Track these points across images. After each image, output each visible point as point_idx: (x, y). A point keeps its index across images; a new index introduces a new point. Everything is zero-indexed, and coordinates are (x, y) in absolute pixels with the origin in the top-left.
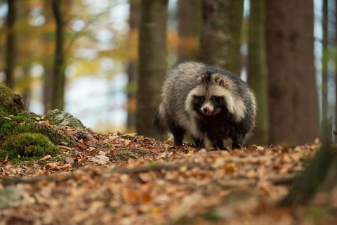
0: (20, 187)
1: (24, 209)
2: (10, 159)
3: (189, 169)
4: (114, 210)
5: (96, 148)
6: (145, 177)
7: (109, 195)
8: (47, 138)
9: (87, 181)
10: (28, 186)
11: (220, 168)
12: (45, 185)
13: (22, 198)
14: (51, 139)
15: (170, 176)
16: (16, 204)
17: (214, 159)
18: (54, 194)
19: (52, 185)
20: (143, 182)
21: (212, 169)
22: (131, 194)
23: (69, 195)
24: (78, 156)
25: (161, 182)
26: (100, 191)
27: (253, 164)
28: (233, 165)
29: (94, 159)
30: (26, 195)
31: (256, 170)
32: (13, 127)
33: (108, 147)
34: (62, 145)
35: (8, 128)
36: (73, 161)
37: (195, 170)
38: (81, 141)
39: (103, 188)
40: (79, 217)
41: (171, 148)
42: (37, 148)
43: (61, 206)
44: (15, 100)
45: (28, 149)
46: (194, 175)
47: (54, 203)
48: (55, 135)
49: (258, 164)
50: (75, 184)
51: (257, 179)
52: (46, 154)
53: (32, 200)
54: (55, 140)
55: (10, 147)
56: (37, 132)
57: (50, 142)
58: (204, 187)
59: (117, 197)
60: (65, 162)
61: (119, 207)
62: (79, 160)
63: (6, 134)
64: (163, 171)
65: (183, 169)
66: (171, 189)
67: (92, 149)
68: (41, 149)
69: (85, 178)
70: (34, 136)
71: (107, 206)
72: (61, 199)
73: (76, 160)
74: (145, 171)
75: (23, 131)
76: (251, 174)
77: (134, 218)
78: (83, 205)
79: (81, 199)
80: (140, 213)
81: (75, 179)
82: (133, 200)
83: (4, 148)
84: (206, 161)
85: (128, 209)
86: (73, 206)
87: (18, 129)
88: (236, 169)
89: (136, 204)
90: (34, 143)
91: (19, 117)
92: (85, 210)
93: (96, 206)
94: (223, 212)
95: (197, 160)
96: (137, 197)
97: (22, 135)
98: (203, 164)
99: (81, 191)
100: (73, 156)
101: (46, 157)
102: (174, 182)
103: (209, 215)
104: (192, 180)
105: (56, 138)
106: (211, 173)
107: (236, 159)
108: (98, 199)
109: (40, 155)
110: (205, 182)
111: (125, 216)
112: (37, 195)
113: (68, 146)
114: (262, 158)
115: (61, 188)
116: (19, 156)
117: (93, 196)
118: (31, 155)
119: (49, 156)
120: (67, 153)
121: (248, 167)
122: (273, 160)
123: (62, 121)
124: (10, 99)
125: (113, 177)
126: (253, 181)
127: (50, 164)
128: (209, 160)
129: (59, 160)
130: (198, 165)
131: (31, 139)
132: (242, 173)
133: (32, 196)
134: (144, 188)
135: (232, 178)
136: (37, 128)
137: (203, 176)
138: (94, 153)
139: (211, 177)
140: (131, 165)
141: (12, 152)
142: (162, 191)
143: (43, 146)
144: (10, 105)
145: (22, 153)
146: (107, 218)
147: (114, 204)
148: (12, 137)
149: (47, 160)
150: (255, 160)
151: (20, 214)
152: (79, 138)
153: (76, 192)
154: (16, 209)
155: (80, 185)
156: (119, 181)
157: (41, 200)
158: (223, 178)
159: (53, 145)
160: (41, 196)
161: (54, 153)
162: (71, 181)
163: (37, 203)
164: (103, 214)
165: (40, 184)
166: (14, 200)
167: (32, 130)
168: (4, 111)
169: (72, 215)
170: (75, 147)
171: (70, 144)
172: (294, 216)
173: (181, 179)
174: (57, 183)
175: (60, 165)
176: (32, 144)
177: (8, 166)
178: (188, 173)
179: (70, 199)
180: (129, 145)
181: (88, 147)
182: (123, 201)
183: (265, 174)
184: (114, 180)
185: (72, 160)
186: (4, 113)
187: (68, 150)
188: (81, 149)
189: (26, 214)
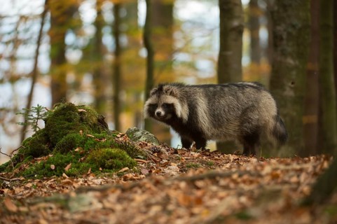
0: (91, 194)
1: (92, 214)
2: (93, 171)
3: (240, 176)
4: (170, 213)
5: (169, 160)
6: (200, 184)
7: (167, 200)
8: (125, 153)
9: (149, 189)
10: (98, 194)
11: (267, 174)
12: (113, 192)
13: (91, 204)
14: (128, 153)
15: (223, 182)
16: (86, 209)
17: (262, 167)
18: (120, 200)
19: (118, 192)
20: (198, 188)
21: (260, 176)
22: (185, 199)
23: (132, 200)
24: (153, 168)
25: (214, 188)
26: (160, 196)
27: (296, 171)
28: (279, 172)
29: (166, 170)
30: (95, 201)
31: (298, 176)
32: (95, 144)
33: (179, 159)
34: (139, 158)
35: (91, 144)
36: (148, 173)
37: (245, 177)
38: (156, 154)
39: (163, 194)
40: (139, 219)
41: (235, 160)
42: (117, 161)
43: (125, 210)
44: (99, 120)
45: (108, 163)
46: (244, 182)
47: (118, 207)
48: (132, 149)
49: (301, 170)
50: (139, 191)
51: (299, 183)
52: (124, 166)
53: (99, 206)
54: (132, 154)
55: (93, 161)
56: (116, 147)
57: (128, 156)
58: (251, 192)
59: (173, 201)
60: (141, 173)
61: (174, 211)
62: (153, 171)
63: (89, 150)
64: (218, 178)
65: (235, 176)
66: (222, 193)
67: (165, 161)
68: (120, 162)
69: (148, 185)
70: (114, 151)
71: (165, 210)
72: (125, 204)
73: (150, 172)
74: (201, 179)
75: (104, 147)
76: (294, 179)
77: (186, 219)
78: (143, 209)
79: (142, 204)
80: (192, 215)
81: (140, 187)
82: (187, 204)
83: (88, 162)
84: (255, 169)
85: (182, 211)
86: (135, 210)
87: (100, 145)
88: (281, 176)
89: (189, 207)
90: (113, 157)
91: (101, 135)
92: (145, 213)
93: (155, 210)
94: (254, 212)
95: (248, 169)
96: (190, 201)
97: (103, 150)
98: (253, 172)
99: (145, 197)
100: (148, 168)
101: (124, 169)
102: (226, 188)
103: (241, 214)
104: (242, 185)
105: (133, 152)
106: (260, 180)
107: (282, 167)
108: (157, 204)
109: (119, 167)
110: (252, 187)
111: (179, 217)
112: (105, 201)
113: (144, 159)
114: (305, 166)
115: (126, 195)
116: (101, 169)
117: (153, 201)
118: (111, 168)
119: (127, 168)
120: (143, 165)
121: (291, 173)
122: (315, 167)
123: (140, 137)
124: (94, 119)
125: (173, 184)
126: (294, 186)
127: (127, 175)
128: (259, 168)
129: (135, 172)
130: (248, 173)
131: (111, 154)
132: (286, 178)
133: (100, 201)
134: (199, 193)
135: (277, 183)
136: (116, 144)
137: (251, 182)
138: (166, 165)
139: (258, 182)
140: (191, 174)
141: (94, 166)
142: (214, 195)
143: (121, 159)
144: (94, 124)
145: (103, 167)
146: (163, 220)
147: (171, 207)
148: (94, 152)
149: (125, 171)
150: (298, 167)
151: (88, 218)
152: (154, 153)
153: (139, 198)
154: (85, 213)
155: (143, 192)
156: (178, 188)
157: (108, 205)
158: (268, 184)
159: (130, 158)
160: (109, 201)
161: (131, 165)
162: (136, 189)
163: (104, 208)
164: (160, 217)
165: (109, 192)
166: (84, 206)
167: (112, 146)
168: (89, 130)
169: (132, 217)
170: (149, 159)
171: (146, 158)
172: (313, 214)
173: (232, 185)
174: (124, 190)
175: (136, 176)
176: (111, 158)
177: (91, 178)
178: (239, 180)
179: (134, 204)
180: (198, 157)
181: (162, 159)
182: (178, 205)
183: (306, 179)
184: (174, 187)
185: (146, 172)
186: (89, 131)
187: (144, 163)
188: (156, 162)
189: (94, 217)
